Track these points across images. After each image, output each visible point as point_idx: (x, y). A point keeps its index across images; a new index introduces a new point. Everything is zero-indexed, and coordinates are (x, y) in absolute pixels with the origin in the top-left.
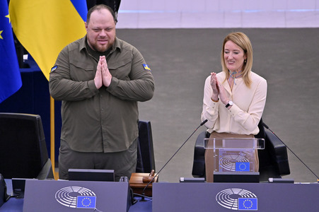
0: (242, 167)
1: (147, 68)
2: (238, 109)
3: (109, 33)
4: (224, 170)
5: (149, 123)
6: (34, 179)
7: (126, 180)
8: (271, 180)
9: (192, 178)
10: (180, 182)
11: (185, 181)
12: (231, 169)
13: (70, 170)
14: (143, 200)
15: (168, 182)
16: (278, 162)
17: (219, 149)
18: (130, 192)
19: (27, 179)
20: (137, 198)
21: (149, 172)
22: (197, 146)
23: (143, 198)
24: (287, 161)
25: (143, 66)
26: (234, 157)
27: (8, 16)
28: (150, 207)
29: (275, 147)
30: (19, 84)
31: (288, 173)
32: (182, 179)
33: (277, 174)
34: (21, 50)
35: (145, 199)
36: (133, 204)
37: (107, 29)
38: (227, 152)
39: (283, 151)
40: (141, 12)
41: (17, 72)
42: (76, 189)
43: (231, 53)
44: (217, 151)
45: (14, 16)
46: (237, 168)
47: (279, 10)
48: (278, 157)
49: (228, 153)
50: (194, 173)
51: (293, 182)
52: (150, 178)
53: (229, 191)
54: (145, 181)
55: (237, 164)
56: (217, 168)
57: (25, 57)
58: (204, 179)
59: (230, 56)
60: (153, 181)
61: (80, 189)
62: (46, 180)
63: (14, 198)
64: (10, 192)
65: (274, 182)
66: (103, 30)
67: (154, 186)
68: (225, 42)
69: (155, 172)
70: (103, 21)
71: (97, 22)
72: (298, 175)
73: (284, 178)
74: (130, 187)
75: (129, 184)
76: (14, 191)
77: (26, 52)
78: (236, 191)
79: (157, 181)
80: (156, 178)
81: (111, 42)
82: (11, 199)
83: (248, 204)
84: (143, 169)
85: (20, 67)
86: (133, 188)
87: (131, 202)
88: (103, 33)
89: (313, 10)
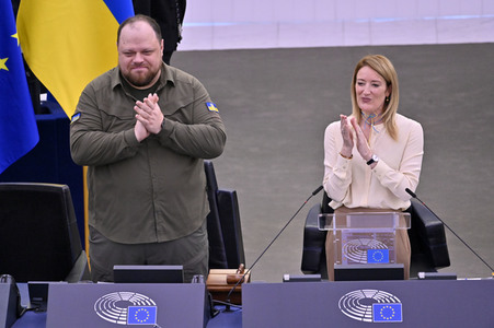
0: (378, 256)
1: (212, 108)
2: (387, 168)
3: (148, 57)
4: (350, 262)
5: (235, 192)
6: (61, 282)
7: (202, 280)
8: (422, 275)
9: (301, 275)
10: (284, 281)
11: (291, 280)
12: (361, 261)
13: (115, 267)
14: (228, 310)
15: (264, 281)
16: (432, 247)
17: (342, 230)
18: (208, 299)
19: (50, 283)
20: (218, 308)
21: (236, 267)
22: (308, 226)
23: (228, 307)
24: (446, 247)
25: (207, 105)
26: (365, 242)
27: (16, 36)
28: (238, 321)
29: (427, 225)
30: (35, 138)
31: (447, 264)
32: (287, 277)
33: (431, 267)
34: (36, 86)
35: (231, 308)
36: (213, 317)
37: (145, 52)
38: (354, 234)
39: (439, 231)
40: (216, 24)
41: (32, 120)
42: (126, 296)
43: (368, 84)
44: (339, 233)
45: (25, 34)
46: (370, 259)
47: (427, 18)
48: (431, 240)
49: (356, 236)
50: (304, 268)
51: (455, 278)
52: (238, 276)
53: (359, 294)
54: (231, 282)
55: (370, 251)
56: (340, 259)
57: (43, 97)
58: (319, 276)
59: (367, 89)
60: (242, 281)
61: (132, 295)
62: (79, 283)
63: (32, 313)
64: (26, 303)
65: (426, 278)
66: (138, 54)
67: (244, 288)
68: (359, 68)
69: (244, 268)
70: (136, 40)
71: (129, 41)
72: (462, 267)
73: (441, 272)
74: (207, 291)
75: (206, 286)
76: (31, 301)
77: (44, 90)
78: (369, 294)
79: (249, 281)
80: (247, 277)
81: (152, 69)
82: (28, 313)
83: (387, 313)
84: (226, 263)
85: (36, 113)
86: (213, 292)
87: (210, 313)
88: (139, 58)
89: (478, 16)
